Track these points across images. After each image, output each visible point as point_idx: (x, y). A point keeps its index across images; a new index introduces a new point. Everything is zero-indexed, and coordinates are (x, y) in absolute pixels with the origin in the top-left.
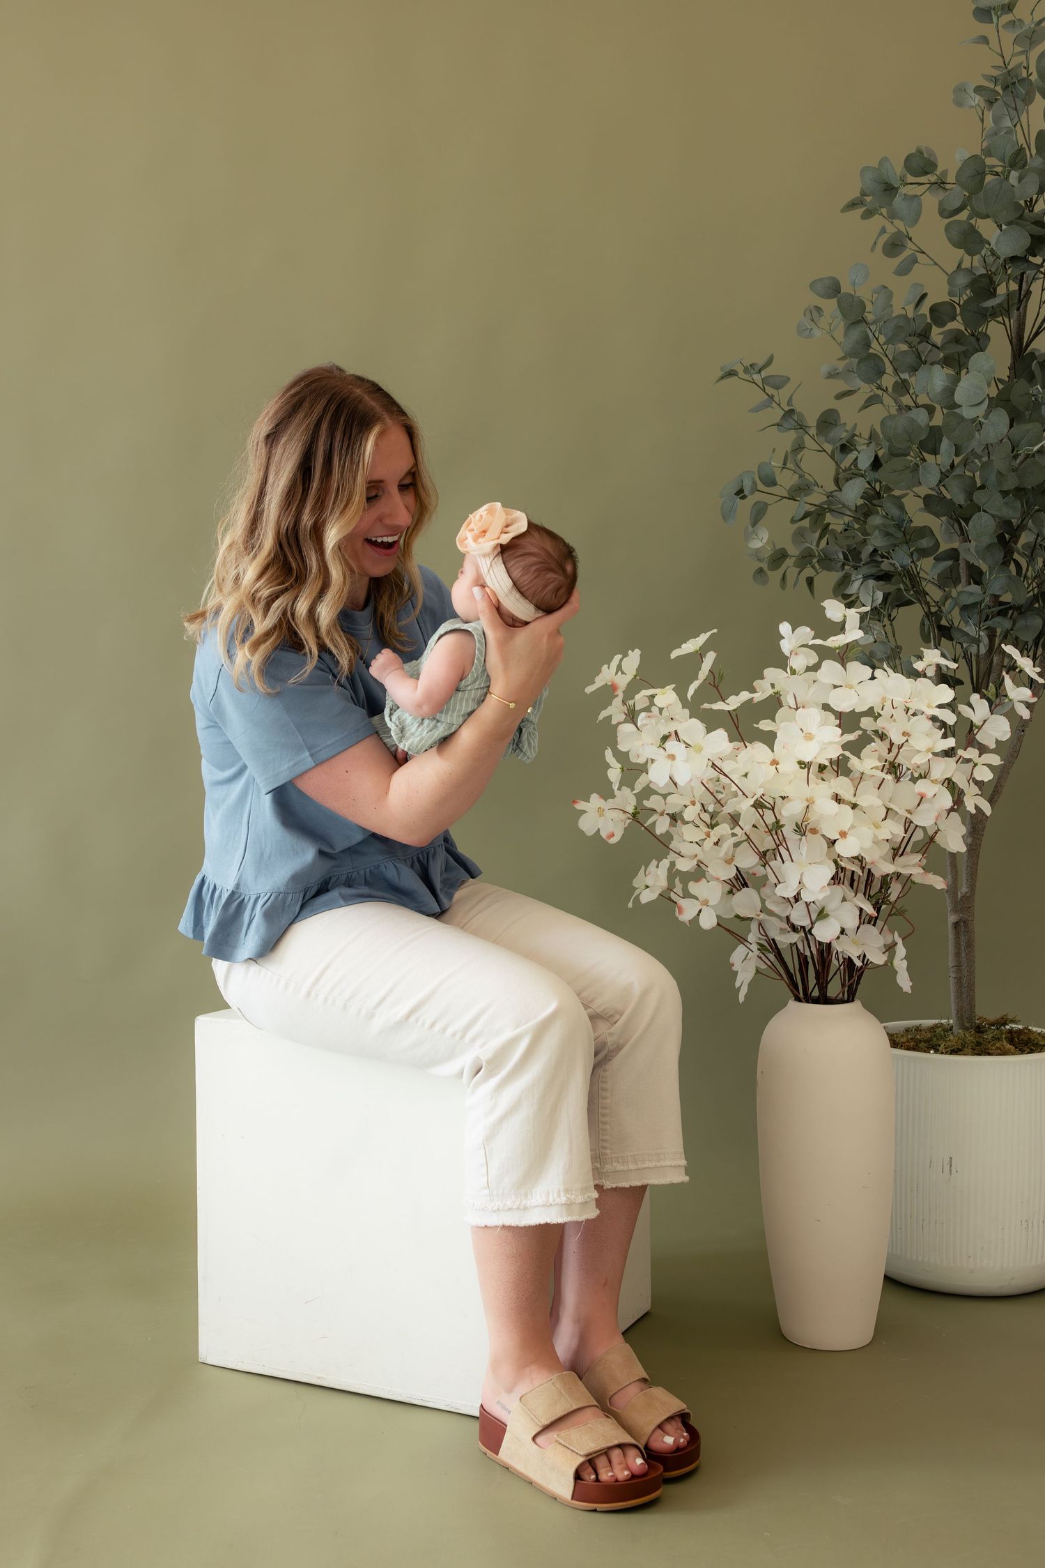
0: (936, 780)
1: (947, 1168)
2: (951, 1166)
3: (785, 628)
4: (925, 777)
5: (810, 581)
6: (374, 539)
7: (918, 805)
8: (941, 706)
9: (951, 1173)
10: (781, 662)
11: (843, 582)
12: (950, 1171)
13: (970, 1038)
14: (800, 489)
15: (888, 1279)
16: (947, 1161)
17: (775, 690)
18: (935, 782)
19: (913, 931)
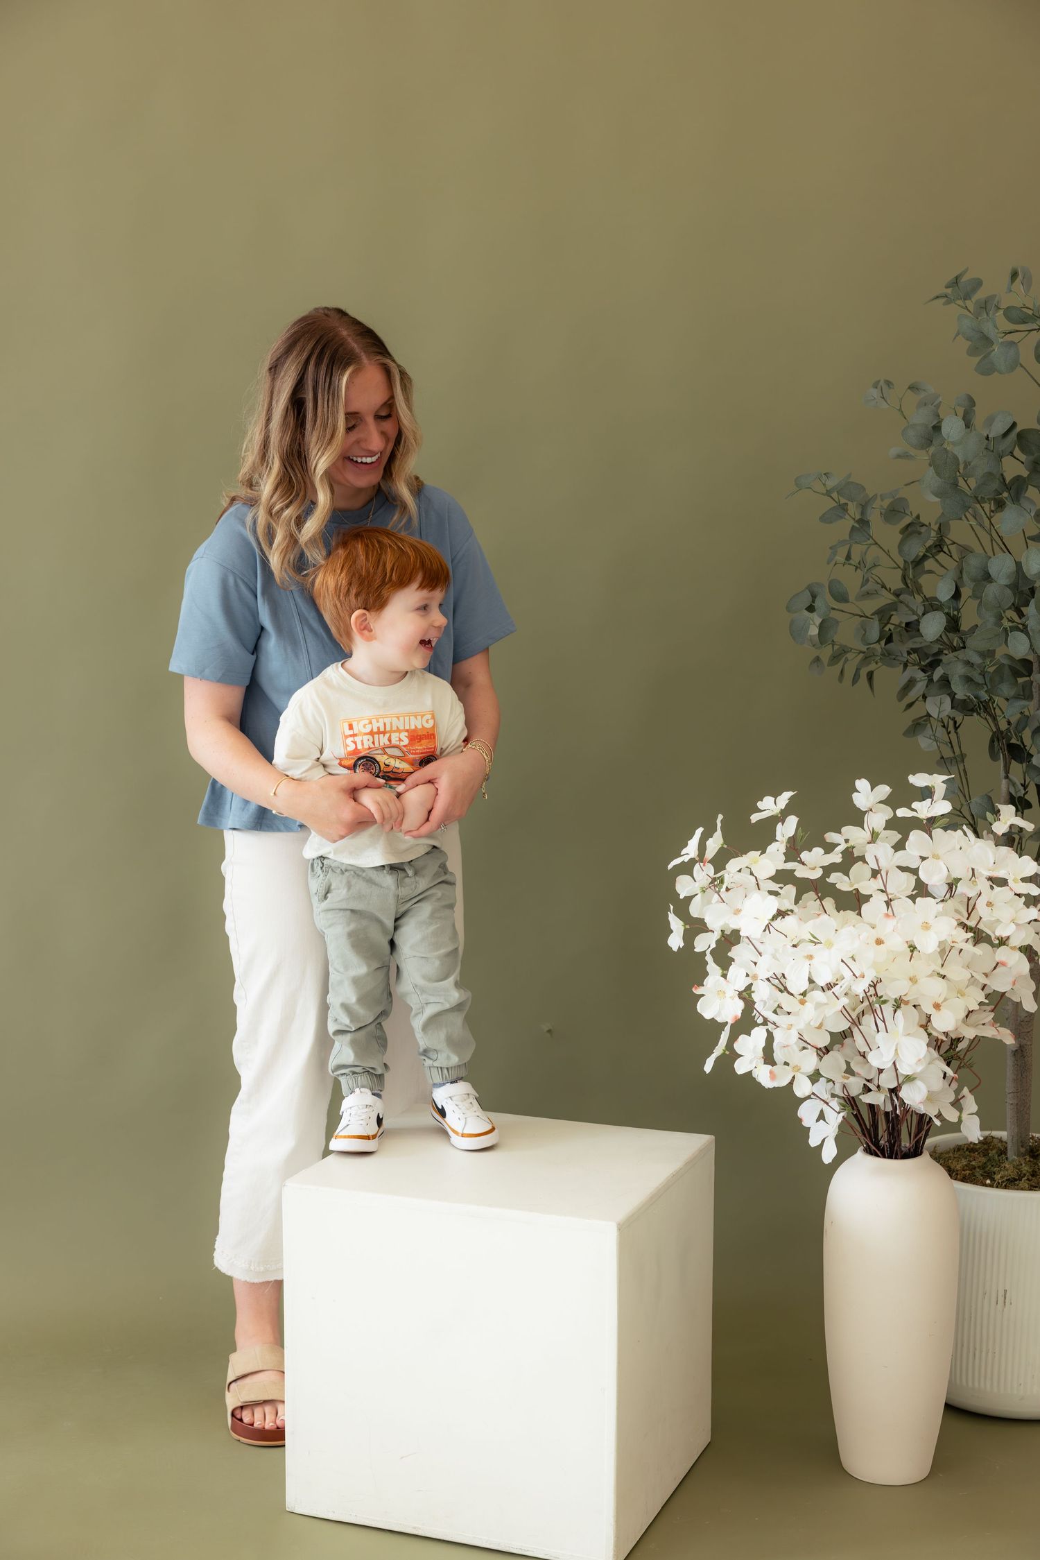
0: (1015, 947)
1: (1001, 1300)
2: (1005, 1298)
3: (862, 784)
4: (1004, 944)
5: (870, 676)
6: (351, 458)
7: (995, 968)
8: (1024, 880)
9: (1005, 1305)
10: (857, 818)
11: (908, 686)
12: (1005, 1302)
13: (1025, 1169)
14: (868, 593)
15: (949, 1408)
16: (1001, 1293)
17: (849, 845)
18: (1013, 948)
19: (979, 1084)
